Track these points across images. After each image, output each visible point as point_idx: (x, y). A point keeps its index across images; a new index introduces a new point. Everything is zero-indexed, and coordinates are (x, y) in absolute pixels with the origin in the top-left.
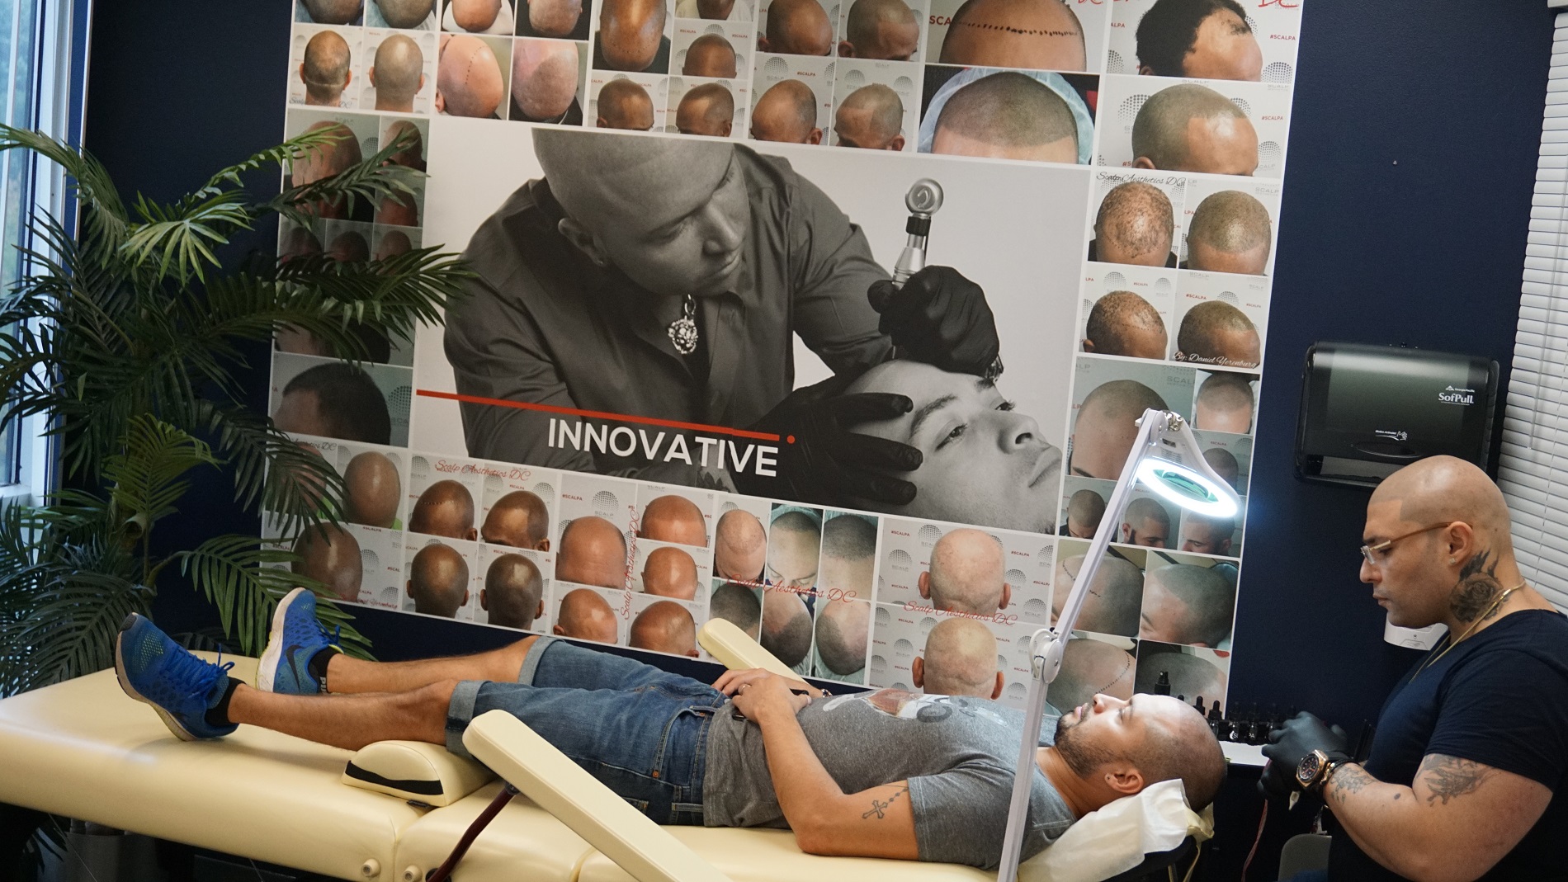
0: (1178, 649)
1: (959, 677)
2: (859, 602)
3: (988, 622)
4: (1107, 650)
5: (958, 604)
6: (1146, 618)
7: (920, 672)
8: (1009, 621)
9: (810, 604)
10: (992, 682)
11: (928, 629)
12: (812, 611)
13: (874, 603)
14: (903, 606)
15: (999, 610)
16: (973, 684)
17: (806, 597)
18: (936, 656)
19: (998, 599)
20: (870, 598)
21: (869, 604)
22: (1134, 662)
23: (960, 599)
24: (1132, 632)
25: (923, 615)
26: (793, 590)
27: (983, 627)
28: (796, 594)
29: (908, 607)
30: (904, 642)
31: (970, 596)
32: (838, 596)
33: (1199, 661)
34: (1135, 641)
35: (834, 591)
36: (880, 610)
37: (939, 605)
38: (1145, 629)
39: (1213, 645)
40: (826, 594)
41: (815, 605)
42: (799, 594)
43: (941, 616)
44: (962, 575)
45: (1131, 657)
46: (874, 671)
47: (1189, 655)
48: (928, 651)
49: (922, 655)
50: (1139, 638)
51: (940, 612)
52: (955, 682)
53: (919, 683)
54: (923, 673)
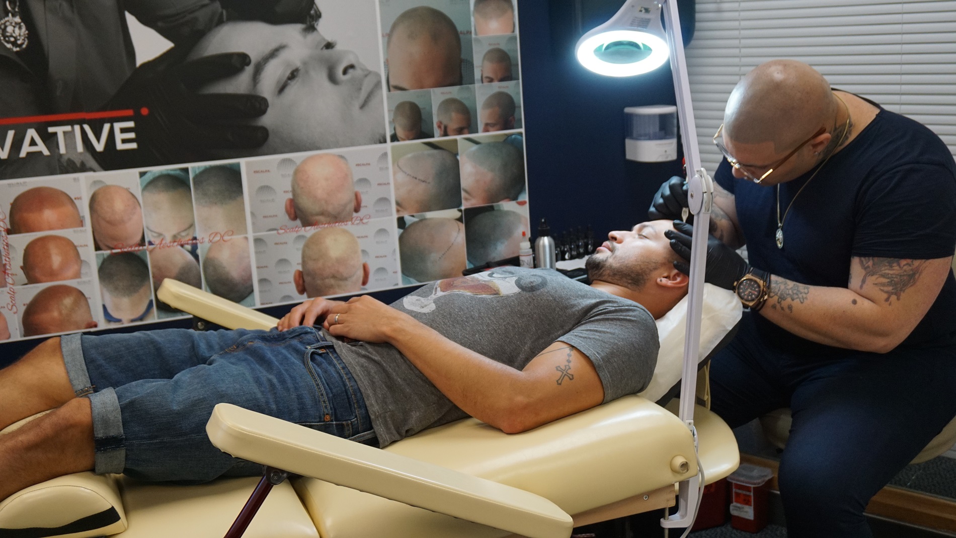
0: (491, 208)
1: (334, 277)
2: (238, 238)
3: (348, 226)
4: (442, 223)
5: (321, 218)
6: (466, 191)
7: (301, 282)
8: (365, 221)
9: (194, 252)
10: (360, 273)
11: (301, 245)
12: (196, 257)
13: (251, 235)
14: (275, 232)
15: (355, 215)
16: (346, 279)
17: (189, 247)
18: (311, 265)
19: (352, 205)
20: (246, 231)
21: (246, 238)
22: (462, 226)
23: (322, 214)
24: (458, 205)
25: (295, 235)
26: (176, 244)
27: (345, 232)
28: (179, 247)
29: (281, 231)
30: (283, 261)
31: (330, 209)
32: (217, 238)
33: (507, 213)
34: (460, 211)
35: (213, 236)
36: (258, 241)
37: (307, 223)
38: (466, 199)
39: (515, 198)
40: (207, 240)
41: (199, 252)
42: (182, 246)
43: (310, 231)
44: (320, 193)
45: (459, 223)
46: (261, 291)
47: (499, 210)
48: (304, 263)
49: (300, 268)
50: (463, 208)
51: (308, 228)
52: (332, 282)
53: (302, 291)
54: (304, 282)
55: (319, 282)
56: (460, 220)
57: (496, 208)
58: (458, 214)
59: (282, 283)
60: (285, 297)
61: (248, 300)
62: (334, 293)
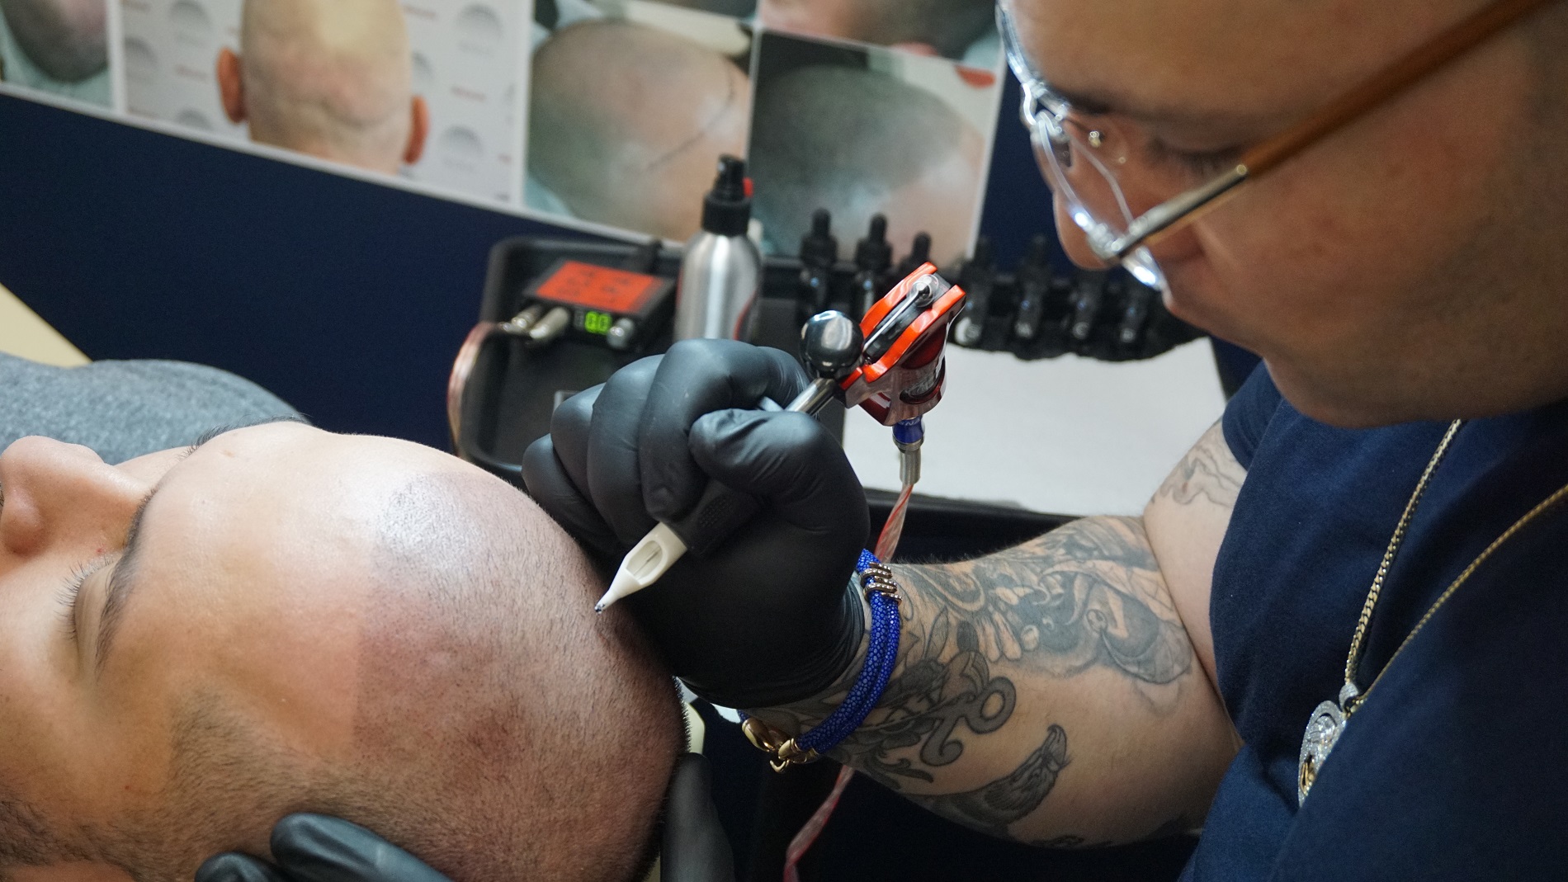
0: (858, 60)
4: (677, 53)
7: (234, 87)
10: (402, 124)
16: (357, 124)
18: (266, 48)
22: (745, 88)
24: (742, 7)
33: (913, 96)
34: (748, 32)
39: (953, 50)
45: (737, 74)
46: (130, 75)
47: (886, 76)
48: (247, 33)
49: (234, 44)
50: (758, 24)
52: (318, 117)
53: (237, 112)
54: (242, 90)
55: (283, 105)
56: (741, 61)
57: (875, 65)
58: (738, 43)
59: (182, 71)
60: (190, 116)
61: (94, 85)
62: (323, 154)
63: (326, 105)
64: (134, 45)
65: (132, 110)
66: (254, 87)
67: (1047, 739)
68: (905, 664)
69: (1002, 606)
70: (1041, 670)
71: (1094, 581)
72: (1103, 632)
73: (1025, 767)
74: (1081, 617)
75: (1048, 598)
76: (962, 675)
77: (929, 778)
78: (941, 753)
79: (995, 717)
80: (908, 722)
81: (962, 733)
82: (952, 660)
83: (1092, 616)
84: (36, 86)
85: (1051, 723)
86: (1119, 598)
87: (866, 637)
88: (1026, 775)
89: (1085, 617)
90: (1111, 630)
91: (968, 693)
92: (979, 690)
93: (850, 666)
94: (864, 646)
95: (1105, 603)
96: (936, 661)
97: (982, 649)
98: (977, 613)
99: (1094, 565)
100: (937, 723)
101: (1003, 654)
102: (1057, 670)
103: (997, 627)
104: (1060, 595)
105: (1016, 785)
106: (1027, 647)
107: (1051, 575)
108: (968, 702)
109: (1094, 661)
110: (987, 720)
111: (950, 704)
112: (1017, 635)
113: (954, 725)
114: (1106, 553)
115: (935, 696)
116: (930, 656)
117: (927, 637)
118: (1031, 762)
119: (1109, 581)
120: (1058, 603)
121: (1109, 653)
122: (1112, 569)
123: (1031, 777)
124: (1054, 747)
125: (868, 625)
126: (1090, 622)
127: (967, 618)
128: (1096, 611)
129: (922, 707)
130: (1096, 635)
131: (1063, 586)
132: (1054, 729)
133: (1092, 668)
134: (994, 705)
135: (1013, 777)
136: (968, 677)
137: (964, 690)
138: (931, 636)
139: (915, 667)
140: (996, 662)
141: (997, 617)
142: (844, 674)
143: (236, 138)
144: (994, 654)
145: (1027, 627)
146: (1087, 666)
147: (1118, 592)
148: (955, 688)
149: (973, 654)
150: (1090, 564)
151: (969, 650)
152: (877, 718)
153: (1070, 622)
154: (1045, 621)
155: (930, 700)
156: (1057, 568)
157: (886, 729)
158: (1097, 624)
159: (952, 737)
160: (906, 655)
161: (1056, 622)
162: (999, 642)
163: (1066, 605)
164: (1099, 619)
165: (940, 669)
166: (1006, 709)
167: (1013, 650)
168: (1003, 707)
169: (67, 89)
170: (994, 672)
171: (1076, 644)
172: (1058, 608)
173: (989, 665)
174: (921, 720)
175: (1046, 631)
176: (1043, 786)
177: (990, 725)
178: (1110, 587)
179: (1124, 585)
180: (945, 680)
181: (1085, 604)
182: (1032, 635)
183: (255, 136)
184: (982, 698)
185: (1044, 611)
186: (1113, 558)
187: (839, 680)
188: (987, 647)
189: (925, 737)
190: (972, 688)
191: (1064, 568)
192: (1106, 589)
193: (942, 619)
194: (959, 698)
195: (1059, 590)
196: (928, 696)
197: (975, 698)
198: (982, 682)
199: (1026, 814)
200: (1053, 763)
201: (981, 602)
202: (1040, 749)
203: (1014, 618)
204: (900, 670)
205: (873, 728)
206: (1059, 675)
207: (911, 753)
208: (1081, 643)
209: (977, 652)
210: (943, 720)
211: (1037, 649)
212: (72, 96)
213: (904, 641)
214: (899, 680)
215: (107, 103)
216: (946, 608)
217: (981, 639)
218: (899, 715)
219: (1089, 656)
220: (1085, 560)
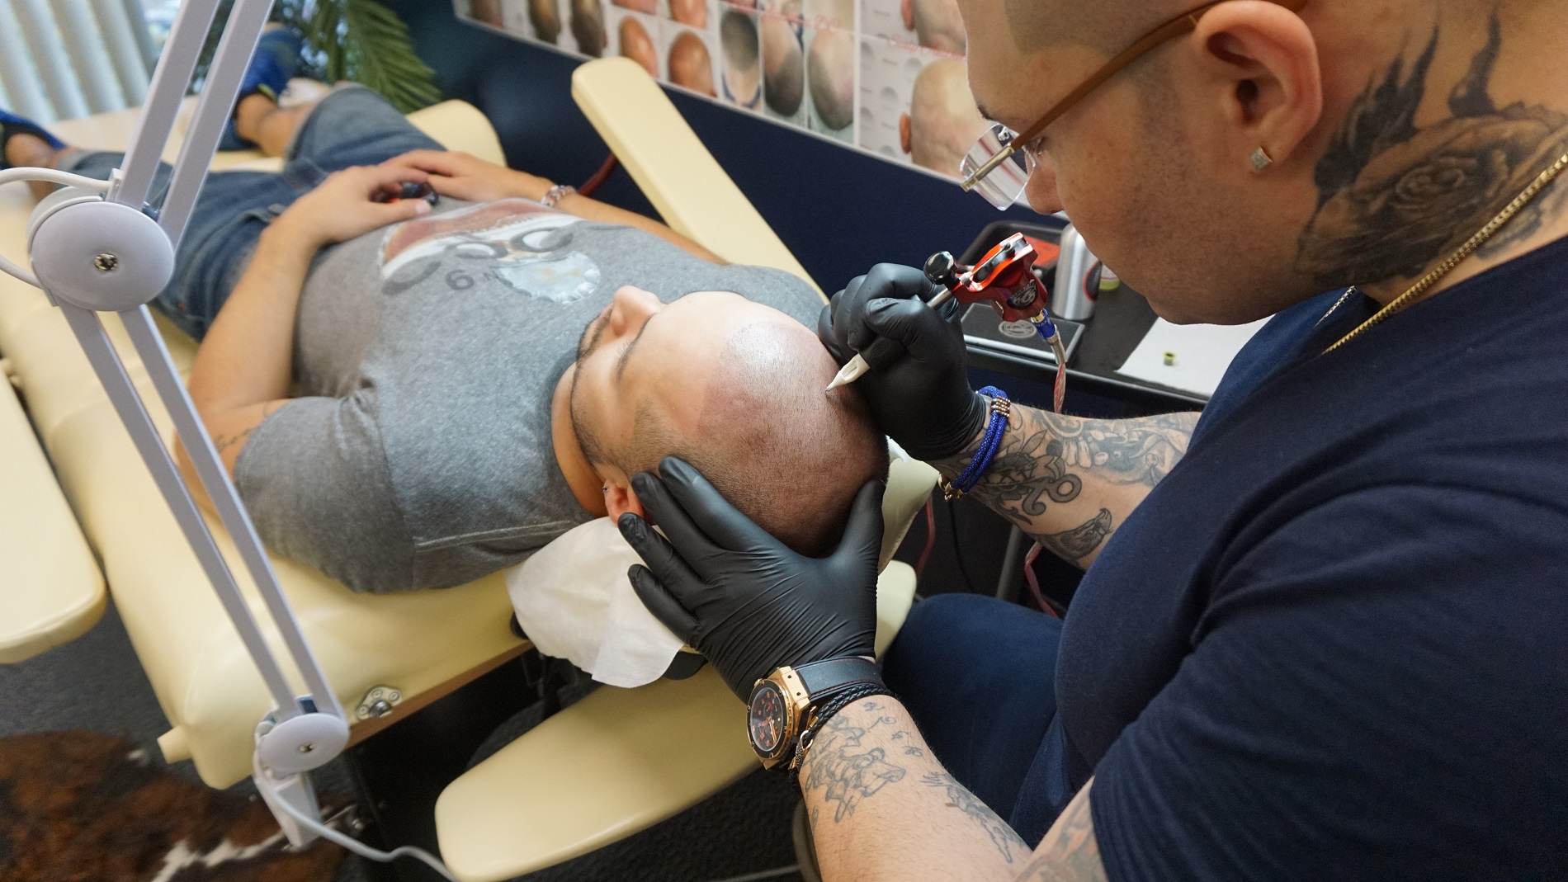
2: (843, 34)
5: (944, 40)
7: (907, 134)
11: (913, 75)
12: (802, 45)
13: (858, 36)
14: (884, 41)
17: (796, 27)
18: (922, 114)
20: (853, 27)
21: (852, 38)
25: (908, 55)
26: (784, 17)
29: (893, 43)
30: (889, 92)
32: (823, 26)
35: (820, 20)
36: (865, 47)
37: (925, 42)
40: (813, 24)
42: (789, 23)
46: (862, 127)
48: (914, 106)
49: (908, 112)
51: (926, 50)
52: (943, 151)
53: (907, 148)
54: (910, 135)
55: (928, 144)
59: (885, 125)
60: (887, 149)
61: (846, 131)
62: (945, 171)
63: (948, 145)
64: (865, 112)
65: (862, 145)
66: (916, 134)
67: (1099, 516)
68: (1007, 451)
69: (1090, 439)
70: (1101, 477)
71: (1162, 439)
72: (1153, 467)
73: (1083, 527)
74: (1142, 456)
75: (1126, 440)
76: (1046, 466)
77: (1030, 523)
78: (1033, 508)
79: (1067, 495)
80: (1014, 486)
81: (1045, 499)
82: (1039, 457)
83: (1150, 457)
84: (822, 132)
85: (1103, 507)
86: (1174, 451)
87: (983, 431)
88: (1084, 532)
89: (1144, 457)
90: (1159, 467)
91: (1049, 478)
92: (1057, 478)
93: (971, 444)
94: (981, 436)
95: (1162, 452)
96: (1028, 455)
97: (1064, 457)
98: (1068, 438)
99: (1168, 432)
100: (1030, 490)
101: (1077, 463)
102: (1113, 480)
103: (1079, 448)
104: (1134, 442)
105: (1078, 536)
106: (1096, 463)
107: (1136, 431)
108: (1049, 482)
109: (1141, 480)
110: (1062, 495)
111: (1037, 481)
112: (1092, 455)
113: (1041, 493)
114: (1181, 427)
115: (1027, 473)
116: (1025, 450)
117: (1025, 441)
118: (1087, 525)
119: (1172, 441)
120: (1130, 445)
121: (1152, 478)
122: (1179, 436)
123: (1087, 534)
124: (1103, 521)
125: (986, 425)
126: (1147, 460)
127: (1060, 439)
128: (1154, 455)
129: (1020, 478)
130: (1147, 467)
131: (1140, 438)
132: (1104, 510)
133: (1136, 484)
134: (1066, 488)
135: (1076, 531)
136: (1050, 468)
137: (1047, 475)
138: (1028, 441)
139: (1015, 454)
140: (1071, 466)
141: (1083, 444)
142: (968, 447)
143: (905, 161)
144: (1071, 460)
145: (1101, 453)
146: (1134, 482)
147: (1174, 448)
148: (1040, 472)
149: (1056, 458)
150: (1166, 430)
151: (1056, 455)
152: (996, 479)
153: (1133, 457)
154: (1115, 453)
155: (1025, 476)
156: (1143, 429)
157: (1002, 487)
158: (1151, 462)
159: (1040, 500)
160: (1008, 446)
161: (1123, 454)
162: (1077, 456)
163: (1136, 447)
164: (1154, 459)
165: (1031, 459)
166: (1073, 493)
167: (1085, 461)
168: (1072, 491)
169: (835, 132)
170: (1068, 471)
171: (1131, 469)
172: (1128, 448)
173: (1066, 466)
174: (1021, 486)
175: (1113, 458)
176: (1094, 542)
177: (1062, 499)
178: (1170, 444)
179: (1181, 446)
180: (1033, 467)
181: (1149, 450)
182: (1103, 458)
183: (915, 161)
184: (1060, 482)
185: (1117, 447)
186: (1183, 431)
187: (964, 450)
188: (1067, 457)
189: (1024, 497)
190: (1052, 475)
191: (1147, 429)
192: (1167, 445)
193: (1041, 435)
194: (1043, 479)
195: (1136, 439)
196: (1022, 472)
197: (1054, 482)
198: (1060, 474)
199: (1085, 554)
200: (1101, 529)
201: (1075, 434)
202: (1094, 519)
203: (1094, 446)
204: (1002, 454)
205: (995, 485)
206: (1113, 483)
207: (1017, 504)
208: (1135, 469)
209: (1060, 457)
210: (1034, 489)
211: (1104, 465)
212: (836, 137)
213: (1008, 439)
214: (1001, 459)
215: (851, 141)
216: (1046, 431)
217: (1065, 451)
218: (1007, 481)
219: (1137, 477)
220: (1164, 428)
